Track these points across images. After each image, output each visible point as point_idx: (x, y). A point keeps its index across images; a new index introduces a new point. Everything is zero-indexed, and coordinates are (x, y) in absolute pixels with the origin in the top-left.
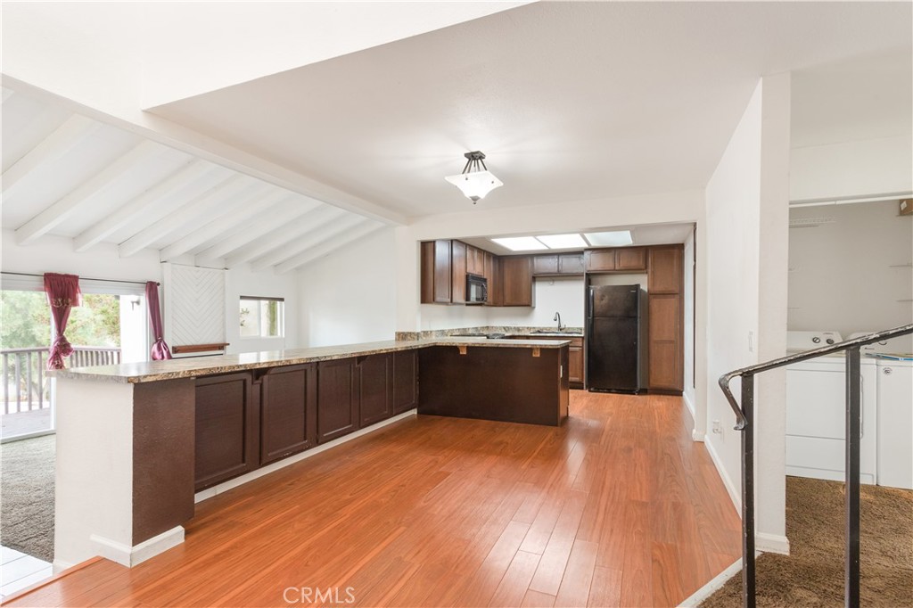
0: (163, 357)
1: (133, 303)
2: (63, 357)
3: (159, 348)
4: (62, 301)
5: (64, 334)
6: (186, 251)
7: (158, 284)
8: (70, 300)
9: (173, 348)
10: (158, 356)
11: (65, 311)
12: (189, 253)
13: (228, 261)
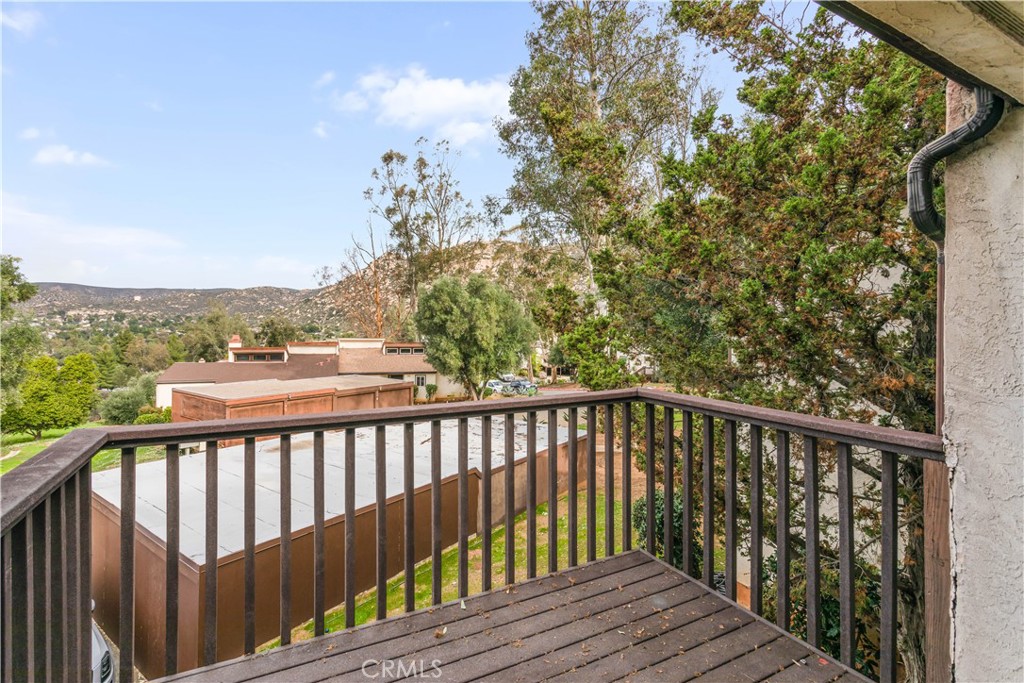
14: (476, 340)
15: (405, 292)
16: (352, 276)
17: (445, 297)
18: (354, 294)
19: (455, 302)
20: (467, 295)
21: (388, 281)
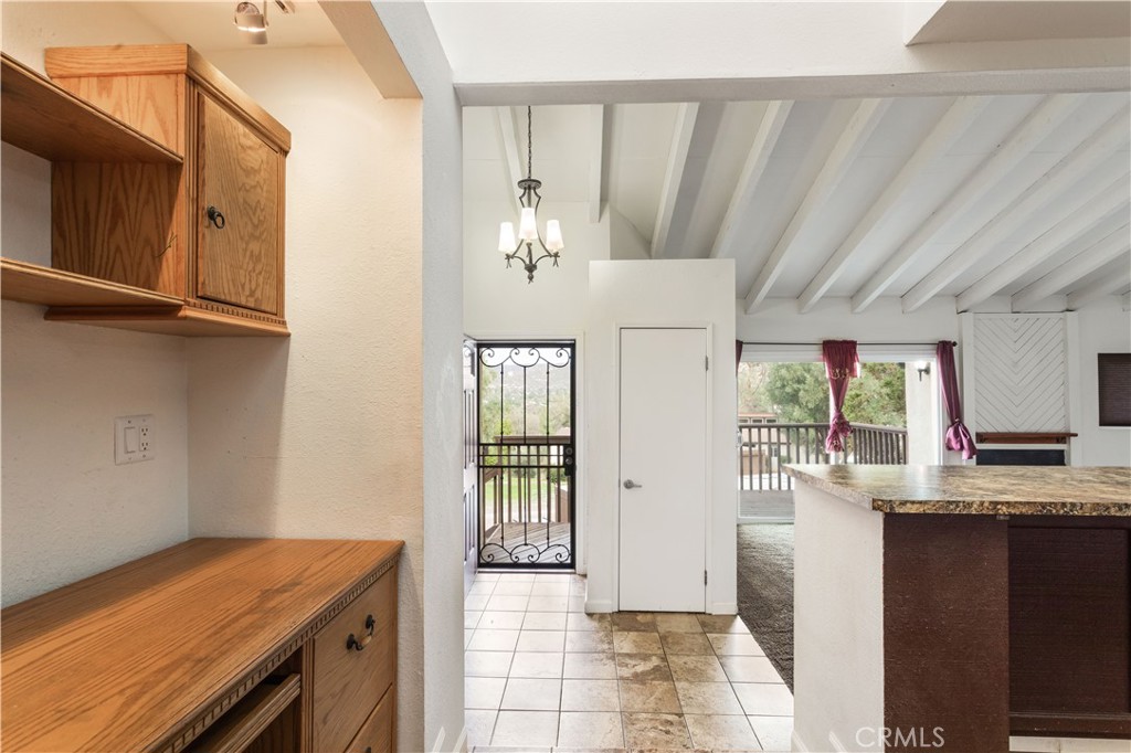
0: (962, 448)
1: (920, 371)
2: (841, 438)
3: (956, 434)
4: (841, 371)
7: (955, 344)
8: (847, 371)
9: (978, 435)
10: (954, 444)
11: (843, 383)
13: (1072, 296)
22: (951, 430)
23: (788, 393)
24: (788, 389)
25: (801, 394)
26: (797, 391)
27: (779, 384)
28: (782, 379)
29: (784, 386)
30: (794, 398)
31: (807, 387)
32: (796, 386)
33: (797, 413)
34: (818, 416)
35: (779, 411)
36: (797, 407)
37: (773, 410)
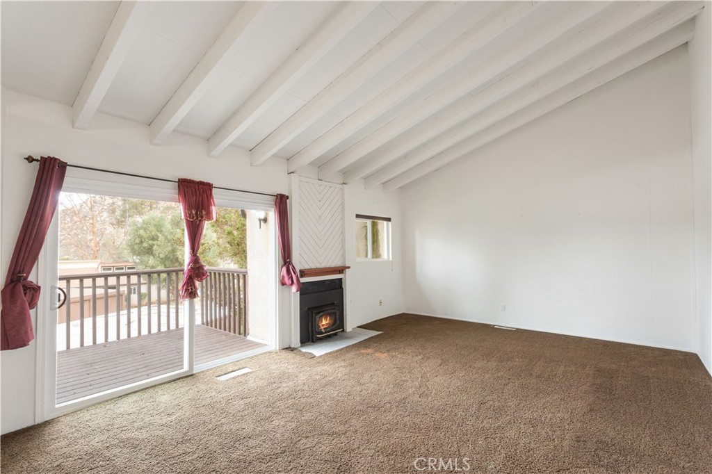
0: (292, 283)
1: (260, 220)
2: (197, 283)
3: (288, 272)
4: (196, 213)
5: (198, 255)
6: (309, 162)
7: (288, 197)
8: (204, 213)
9: (301, 271)
10: (287, 281)
11: (198, 226)
12: (312, 164)
13: (347, 174)
14: (177, 258)
15: (120, 223)
16: (67, 209)
17: (152, 228)
18: (70, 225)
19: (161, 232)
20: (169, 226)
21: (105, 214)
22: (284, 269)
23: (145, 248)
24: (145, 245)
25: (155, 248)
26: (152, 246)
27: (138, 241)
28: (140, 237)
29: (142, 242)
30: (149, 251)
31: (159, 243)
32: (151, 242)
33: (151, 261)
34: (167, 263)
35: (138, 261)
36: (152, 257)
37: (133, 259)
